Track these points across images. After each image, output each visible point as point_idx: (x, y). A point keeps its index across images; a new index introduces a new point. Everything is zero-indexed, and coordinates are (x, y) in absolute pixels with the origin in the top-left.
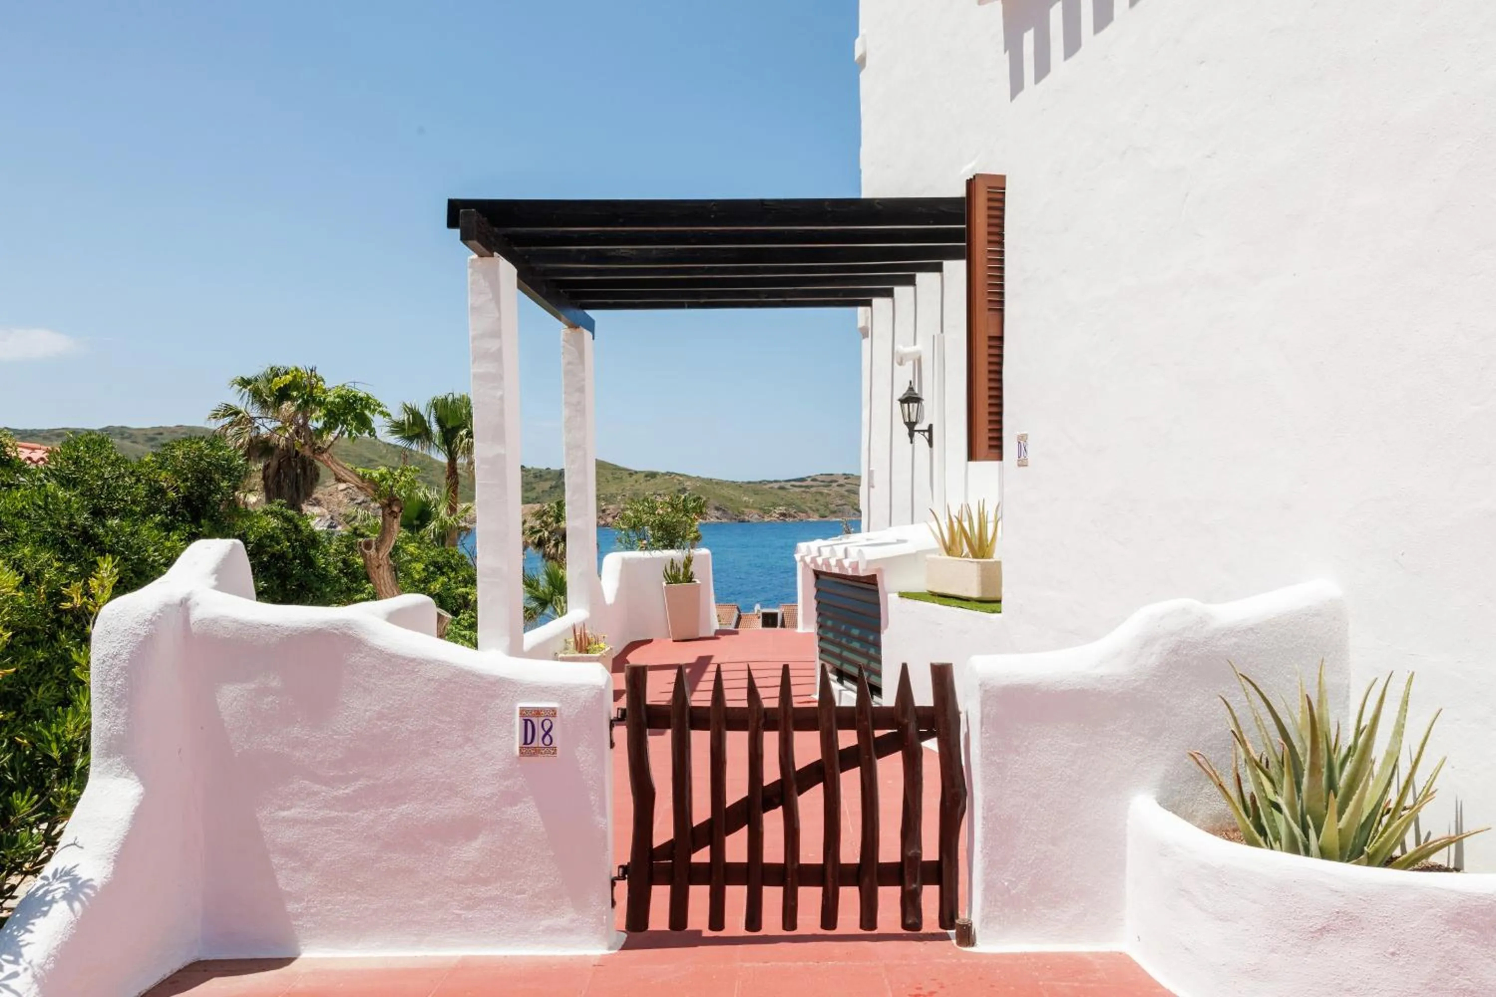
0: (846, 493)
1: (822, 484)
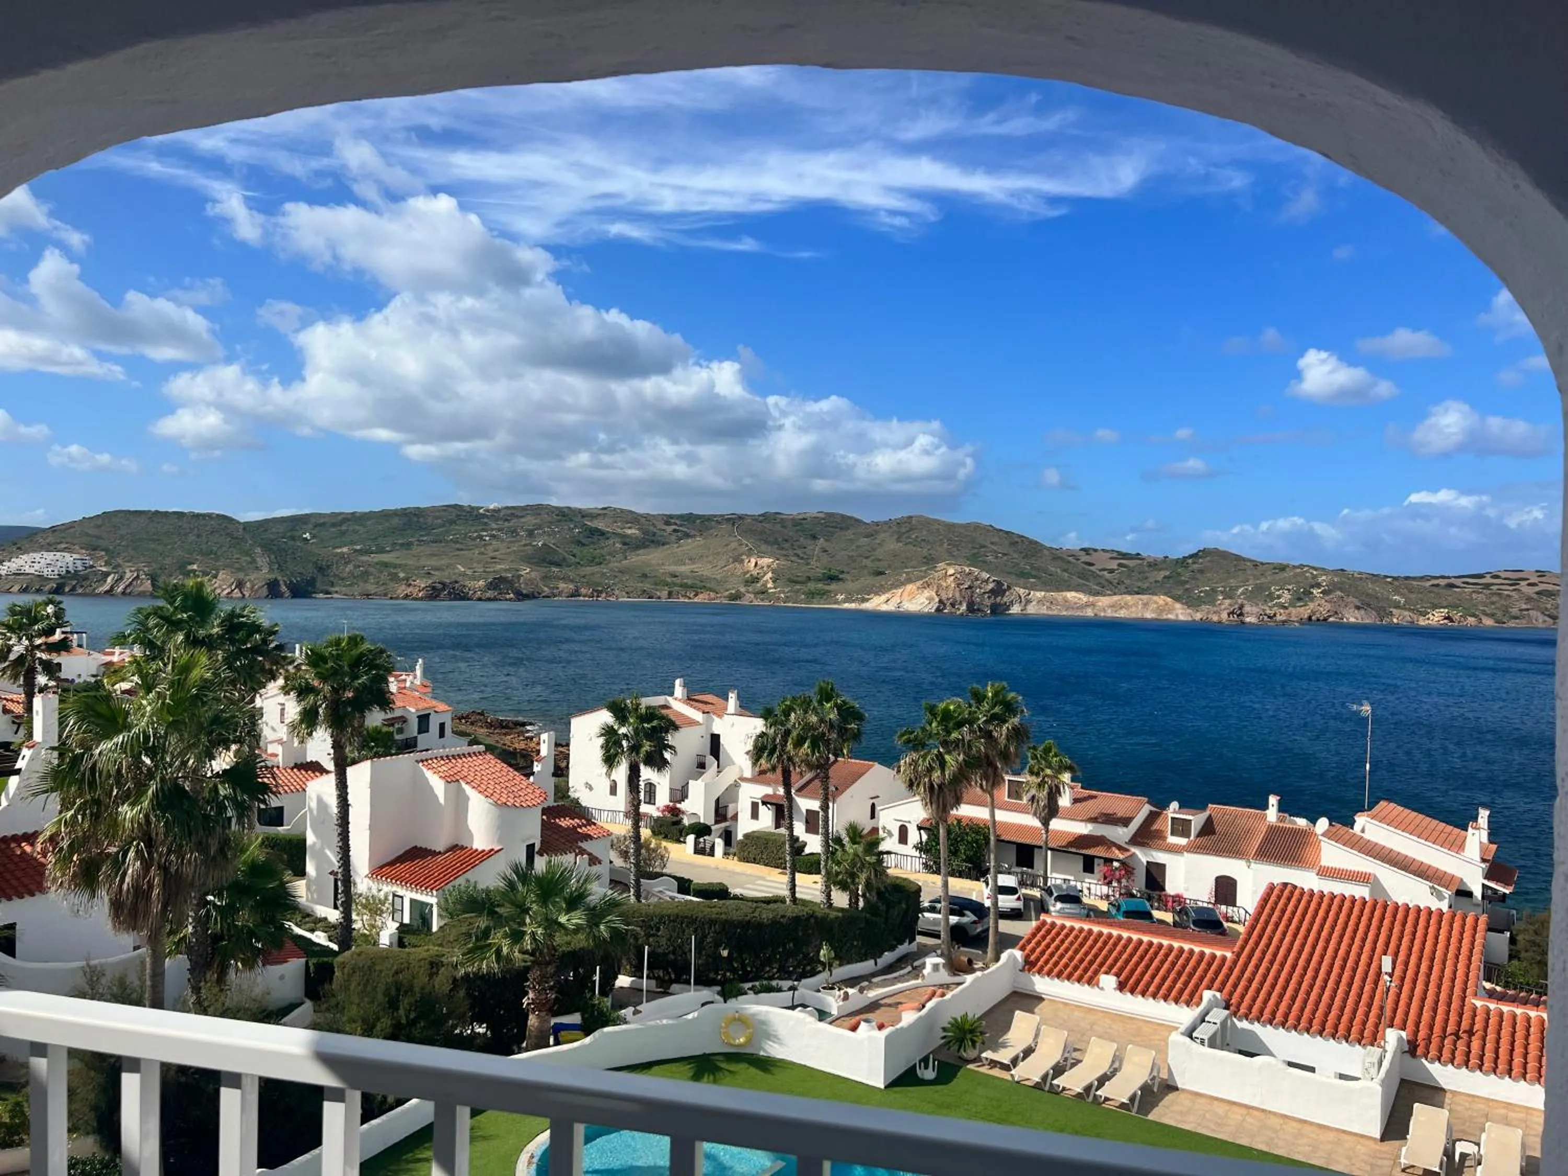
0: (1535, 596)
1: (1507, 582)
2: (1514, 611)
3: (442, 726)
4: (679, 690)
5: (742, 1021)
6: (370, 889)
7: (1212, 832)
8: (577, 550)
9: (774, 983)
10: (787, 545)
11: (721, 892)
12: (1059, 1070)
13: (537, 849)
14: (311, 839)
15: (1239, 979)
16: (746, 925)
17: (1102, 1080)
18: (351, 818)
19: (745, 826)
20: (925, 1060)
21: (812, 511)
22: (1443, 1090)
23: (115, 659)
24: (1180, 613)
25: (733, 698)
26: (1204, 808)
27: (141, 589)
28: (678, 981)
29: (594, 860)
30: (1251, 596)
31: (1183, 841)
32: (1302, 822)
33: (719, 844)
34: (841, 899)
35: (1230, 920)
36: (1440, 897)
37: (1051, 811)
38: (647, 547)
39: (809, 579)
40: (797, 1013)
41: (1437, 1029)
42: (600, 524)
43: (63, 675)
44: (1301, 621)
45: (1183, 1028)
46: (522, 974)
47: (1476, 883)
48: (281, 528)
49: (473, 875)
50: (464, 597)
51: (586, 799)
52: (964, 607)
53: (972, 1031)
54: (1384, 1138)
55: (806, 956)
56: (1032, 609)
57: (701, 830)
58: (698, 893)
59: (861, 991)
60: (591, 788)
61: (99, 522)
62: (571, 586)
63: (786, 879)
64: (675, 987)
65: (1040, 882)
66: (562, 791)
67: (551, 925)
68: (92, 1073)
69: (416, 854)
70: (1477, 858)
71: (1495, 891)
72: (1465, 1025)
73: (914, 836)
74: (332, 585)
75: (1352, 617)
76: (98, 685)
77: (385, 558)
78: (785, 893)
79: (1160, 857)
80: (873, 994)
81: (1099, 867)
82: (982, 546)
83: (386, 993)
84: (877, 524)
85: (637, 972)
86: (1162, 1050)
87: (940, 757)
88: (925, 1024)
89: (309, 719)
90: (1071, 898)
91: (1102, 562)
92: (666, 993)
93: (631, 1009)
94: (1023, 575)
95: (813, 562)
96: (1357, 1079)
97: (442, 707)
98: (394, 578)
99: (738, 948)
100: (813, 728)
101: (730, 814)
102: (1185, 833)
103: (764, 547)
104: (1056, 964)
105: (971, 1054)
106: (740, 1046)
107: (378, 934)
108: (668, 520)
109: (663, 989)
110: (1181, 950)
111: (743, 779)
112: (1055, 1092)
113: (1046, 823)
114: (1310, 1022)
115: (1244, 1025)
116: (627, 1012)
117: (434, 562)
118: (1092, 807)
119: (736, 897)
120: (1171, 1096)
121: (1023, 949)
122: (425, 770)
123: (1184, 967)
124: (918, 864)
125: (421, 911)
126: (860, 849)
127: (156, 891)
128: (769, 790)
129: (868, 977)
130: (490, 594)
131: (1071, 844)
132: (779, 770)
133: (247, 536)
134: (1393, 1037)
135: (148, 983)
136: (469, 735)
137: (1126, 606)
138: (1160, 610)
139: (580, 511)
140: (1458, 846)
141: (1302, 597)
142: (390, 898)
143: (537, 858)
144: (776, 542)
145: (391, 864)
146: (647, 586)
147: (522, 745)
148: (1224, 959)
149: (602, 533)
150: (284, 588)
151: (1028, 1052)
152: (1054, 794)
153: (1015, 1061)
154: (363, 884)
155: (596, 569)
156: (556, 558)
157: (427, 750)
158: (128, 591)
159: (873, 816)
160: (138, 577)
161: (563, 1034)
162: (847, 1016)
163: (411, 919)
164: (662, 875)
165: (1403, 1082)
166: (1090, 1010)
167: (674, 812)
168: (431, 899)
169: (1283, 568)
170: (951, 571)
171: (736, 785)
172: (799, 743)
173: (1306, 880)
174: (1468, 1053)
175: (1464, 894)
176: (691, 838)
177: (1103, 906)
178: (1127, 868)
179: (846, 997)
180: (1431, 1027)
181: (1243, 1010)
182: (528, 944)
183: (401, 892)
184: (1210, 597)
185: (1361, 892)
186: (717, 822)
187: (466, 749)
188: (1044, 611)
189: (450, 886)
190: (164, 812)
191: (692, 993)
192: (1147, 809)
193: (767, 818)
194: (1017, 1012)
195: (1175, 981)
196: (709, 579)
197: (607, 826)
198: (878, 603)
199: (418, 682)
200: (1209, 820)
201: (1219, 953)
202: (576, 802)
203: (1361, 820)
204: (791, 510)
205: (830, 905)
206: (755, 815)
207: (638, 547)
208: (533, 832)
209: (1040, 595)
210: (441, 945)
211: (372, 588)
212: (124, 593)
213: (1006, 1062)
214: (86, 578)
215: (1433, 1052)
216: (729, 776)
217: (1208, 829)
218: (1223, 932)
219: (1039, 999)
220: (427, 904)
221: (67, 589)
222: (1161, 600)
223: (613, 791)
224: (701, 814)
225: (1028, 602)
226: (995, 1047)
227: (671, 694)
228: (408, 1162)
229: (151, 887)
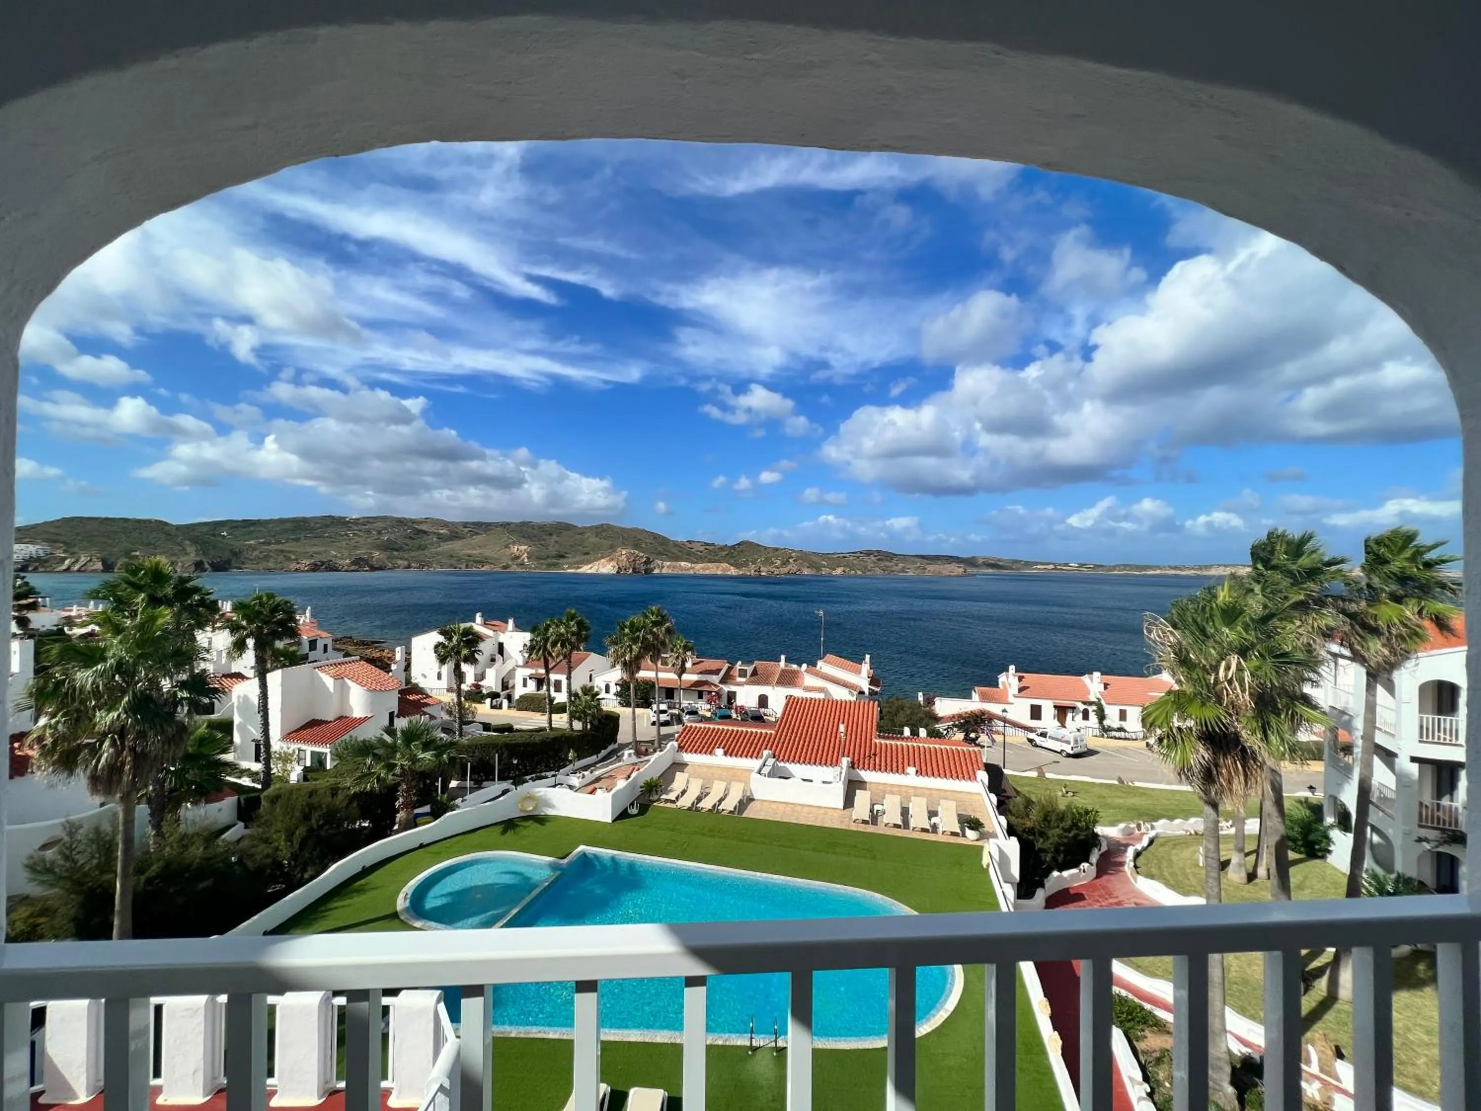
2: (869, 568)
3: (326, 646)
4: (479, 618)
5: (530, 798)
6: (282, 748)
7: (757, 674)
8: (408, 541)
9: (543, 774)
10: (535, 539)
11: (509, 728)
12: (699, 799)
13: (396, 714)
14: (237, 720)
15: (778, 743)
16: (526, 745)
17: (721, 801)
18: (269, 706)
19: (519, 692)
20: (632, 804)
21: (549, 521)
22: (865, 782)
23: (73, 614)
24: (733, 571)
25: (511, 622)
26: (753, 663)
27: (94, 567)
28: (487, 780)
29: (432, 717)
30: (764, 563)
31: (743, 680)
32: (795, 667)
33: (505, 703)
34: (578, 725)
35: (765, 715)
36: (853, 695)
37: (683, 670)
38: (452, 540)
39: (548, 557)
40: (557, 789)
41: (862, 756)
42: (424, 527)
43: (31, 626)
44: (785, 574)
45: (756, 770)
46: (394, 788)
47: (865, 687)
48: (205, 529)
49: (353, 733)
50: (337, 570)
51: (423, 683)
52: (631, 571)
53: (656, 786)
54: (845, 808)
55: (560, 757)
56: (664, 571)
57: (494, 696)
58: (495, 731)
59: (591, 772)
60: (425, 677)
61: (58, 524)
62: (406, 563)
63: (546, 717)
64: (485, 784)
65: (677, 706)
66: (408, 681)
67: (414, 759)
68: (73, 896)
69: (314, 723)
70: (866, 677)
71: (873, 690)
72: (873, 752)
73: (614, 689)
74: (243, 563)
75: (806, 571)
76: (61, 632)
77: (280, 547)
78: (547, 725)
79: (733, 688)
80: (597, 773)
81: (705, 697)
82: (640, 540)
83: (302, 811)
84: (585, 528)
85: (463, 778)
86: (747, 782)
87: (630, 646)
88: (631, 786)
89: (239, 646)
90: (693, 712)
91: (697, 547)
92: (480, 788)
93: (461, 799)
94: (659, 553)
95: (551, 548)
96: (830, 783)
97: (324, 634)
98: (289, 559)
99: (521, 759)
100: (562, 635)
101: (510, 686)
102: (745, 676)
103: (522, 540)
104: (694, 746)
105: (656, 797)
106: (530, 811)
107: (289, 775)
108: (465, 525)
109: (478, 785)
110: (752, 733)
111: (517, 666)
112: (697, 810)
113: (680, 677)
114: (810, 759)
115: (782, 764)
116: (458, 801)
117: (315, 549)
118: (701, 667)
119: (517, 731)
120: (752, 803)
121: (677, 741)
122: (319, 672)
123: (754, 740)
124: (616, 703)
125: (319, 759)
126: (588, 698)
127: (127, 767)
128: (533, 671)
129: (594, 764)
130: (353, 568)
131: (692, 686)
132: (542, 660)
133: (178, 533)
134: (845, 761)
135: (121, 828)
136: (343, 650)
137: (708, 568)
138: (724, 570)
139: (411, 520)
140: (858, 672)
141: (785, 563)
142: (297, 752)
143: (396, 720)
144: (529, 537)
145: (297, 731)
146: (453, 562)
147: (378, 655)
148: (771, 734)
149: (425, 532)
150: (207, 566)
151: (684, 792)
152: (684, 662)
153: (677, 798)
154: (277, 745)
155: (422, 552)
156: (397, 547)
157: (316, 661)
158: (83, 569)
159: (591, 680)
160: (91, 560)
161: (419, 820)
162: (585, 786)
163: (312, 763)
164: (474, 722)
165: (849, 781)
166: (710, 767)
167: (477, 686)
168: (326, 750)
169: (777, 550)
170: (624, 552)
171: (514, 670)
172: (554, 645)
173: (797, 693)
174: (875, 765)
175: (861, 693)
176: (488, 701)
177: (708, 714)
178: (719, 695)
179: (584, 777)
180: (859, 755)
181: (781, 758)
182: (398, 770)
183: (303, 747)
184: (745, 564)
185: (821, 696)
186: (503, 690)
187: (342, 660)
188: (670, 571)
189: (339, 740)
190: (135, 714)
191: (497, 786)
192: (727, 665)
193: (532, 686)
194: (678, 773)
195: (750, 748)
196: (491, 558)
197: (439, 698)
198: (586, 569)
199: (308, 621)
200: (755, 669)
201: (769, 732)
202: (416, 685)
203: (820, 663)
204: (537, 520)
205: (572, 729)
206: (525, 685)
207: (446, 540)
208: (393, 705)
209: (668, 563)
210: (336, 777)
211: (271, 565)
212: (79, 571)
213: (674, 799)
214: (46, 561)
215: (861, 766)
216: (509, 665)
217: (755, 673)
218: (764, 721)
219: (686, 765)
220: (323, 753)
221: (30, 569)
222: (725, 565)
223: (439, 677)
224: (494, 687)
225: (663, 567)
226: (667, 792)
227: (474, 622)
228: (322, 912)
229: (123, 764)
